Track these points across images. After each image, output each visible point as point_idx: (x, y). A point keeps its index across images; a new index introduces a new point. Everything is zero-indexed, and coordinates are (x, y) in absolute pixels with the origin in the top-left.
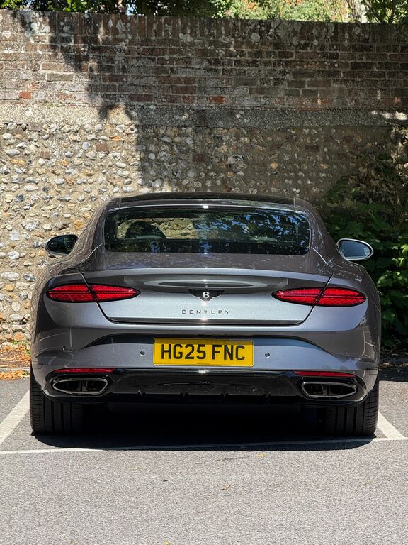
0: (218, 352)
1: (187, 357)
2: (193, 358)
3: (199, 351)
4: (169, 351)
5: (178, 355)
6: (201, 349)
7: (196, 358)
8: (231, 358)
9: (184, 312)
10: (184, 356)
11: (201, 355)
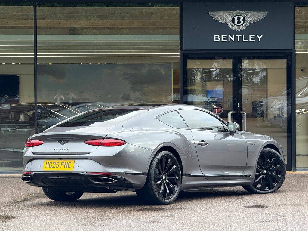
0: (63, 165)
1: (53, 167)
2: (54, 167)
3: (57, 165)
4: (48, 165)
5: (50, 166)
6: (58, 164)
7: (55, 167)
8: (66, 167)
9: (54, 150)
10: (52, 167)
11: (57, 166)
